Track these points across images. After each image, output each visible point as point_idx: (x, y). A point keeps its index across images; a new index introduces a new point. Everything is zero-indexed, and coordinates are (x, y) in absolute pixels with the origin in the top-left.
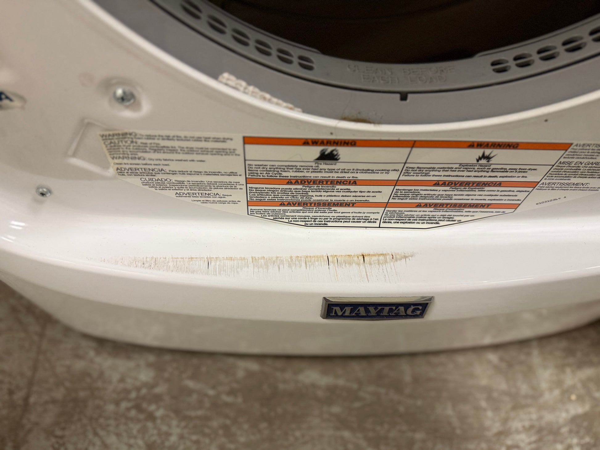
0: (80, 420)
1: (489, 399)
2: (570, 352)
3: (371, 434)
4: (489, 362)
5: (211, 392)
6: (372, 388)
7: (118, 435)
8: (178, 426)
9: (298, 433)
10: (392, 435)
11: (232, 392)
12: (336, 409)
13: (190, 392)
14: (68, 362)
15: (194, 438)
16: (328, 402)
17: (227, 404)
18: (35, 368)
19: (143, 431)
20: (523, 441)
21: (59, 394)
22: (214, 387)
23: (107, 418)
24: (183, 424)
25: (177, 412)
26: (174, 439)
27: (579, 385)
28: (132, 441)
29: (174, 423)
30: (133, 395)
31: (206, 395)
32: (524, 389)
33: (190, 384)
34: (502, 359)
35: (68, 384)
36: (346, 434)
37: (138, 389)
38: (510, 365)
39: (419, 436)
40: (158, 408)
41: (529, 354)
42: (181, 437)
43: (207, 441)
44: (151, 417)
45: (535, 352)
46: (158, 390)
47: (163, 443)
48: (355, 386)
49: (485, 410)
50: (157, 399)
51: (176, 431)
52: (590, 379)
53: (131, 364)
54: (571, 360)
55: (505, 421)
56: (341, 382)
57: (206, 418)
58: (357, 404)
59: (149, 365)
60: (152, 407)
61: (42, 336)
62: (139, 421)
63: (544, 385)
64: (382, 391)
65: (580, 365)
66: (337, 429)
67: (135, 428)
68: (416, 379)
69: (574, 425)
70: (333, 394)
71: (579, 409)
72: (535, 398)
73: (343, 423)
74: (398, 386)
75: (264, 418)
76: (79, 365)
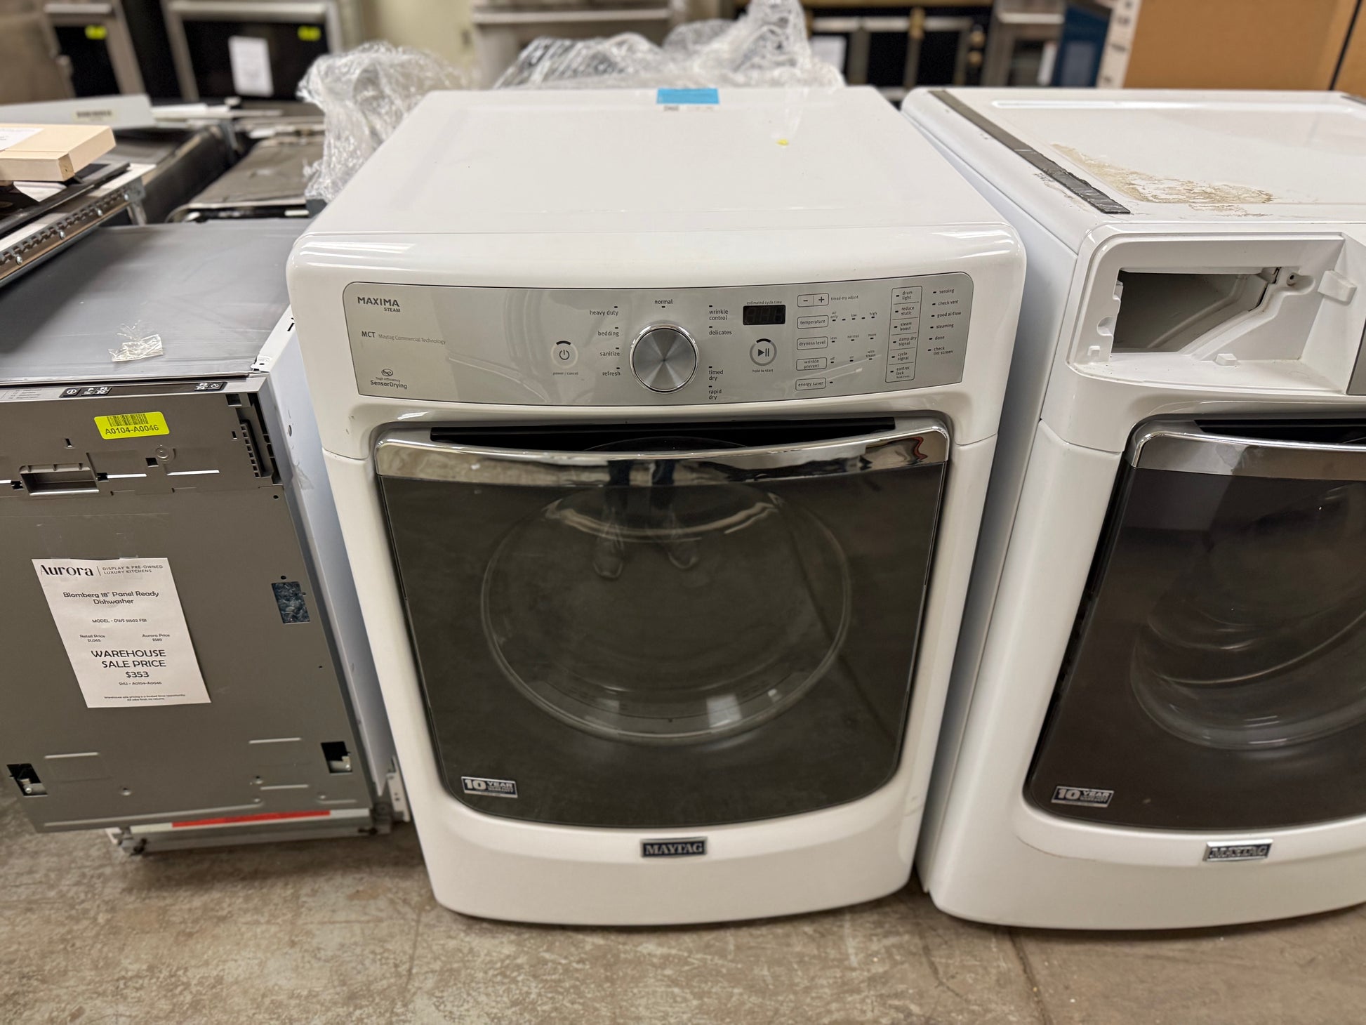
0: (455, 984)
1: (801, 962)
2: (879, 924)
3: (696, 990)
4: (805, 933)
5: (563, 961)
6: (699, 956)
7: (488, 995)
8: (536, 987)
9: (635, 991)
10: (714, 990)
11: (581, 961)
12: (668, 972)
13: (545, 962)
14: (442, 942)
15: (550, 995)
16: (663, 966)
17: (577, 970)
18: (415, 947)
19: (508, 990)
20: (825, 993)
21: (437, 966)
22: (566, 958)
23: (478, 983)
24: (540, 986)
25: (535, 977)
26: (533, 996)
27: (883, 951)
28: (499, 999)
29: (533, 985)
30: (499, 965)
31: (560, 964)
32: (833, 953)
33: (547, 956)
34: (815, 931)
35: (443, 958)
36: (676, 990)
37: (503, 961)
38: (823, 935)
39: (736, 991)
40: (519, 975)
41: (841, 926)
42: (539, 995)
43: (561, 997)
44: (514, 981)
45: (847, 925)
46: (519, 961)
47: (524, 999)
48: (686, 954)
49: (796, 970)
50: (519, 968)
51: (534, 991)
52: (893, 946)
53: (496, 942)
54: (879, 931)
55: (813, 979)
56: (674, 952)
57: (560, 981)
58: (686, 968)
59: (511, 942)
60: (515, 974)
61: (418, 922)
62: (503, 984)
63: (851, 951)
64: (709, 957)
65: (887, 935)
66: (669, 986)
67: (501, 989)
68: (738, 948)
69: (872, 980)
70: (666, 960)
71: (878, 969)
72: (842, 961)
73: (674, 982)
74: (722, 954)
75: (607, 979)
76: (452, 944)
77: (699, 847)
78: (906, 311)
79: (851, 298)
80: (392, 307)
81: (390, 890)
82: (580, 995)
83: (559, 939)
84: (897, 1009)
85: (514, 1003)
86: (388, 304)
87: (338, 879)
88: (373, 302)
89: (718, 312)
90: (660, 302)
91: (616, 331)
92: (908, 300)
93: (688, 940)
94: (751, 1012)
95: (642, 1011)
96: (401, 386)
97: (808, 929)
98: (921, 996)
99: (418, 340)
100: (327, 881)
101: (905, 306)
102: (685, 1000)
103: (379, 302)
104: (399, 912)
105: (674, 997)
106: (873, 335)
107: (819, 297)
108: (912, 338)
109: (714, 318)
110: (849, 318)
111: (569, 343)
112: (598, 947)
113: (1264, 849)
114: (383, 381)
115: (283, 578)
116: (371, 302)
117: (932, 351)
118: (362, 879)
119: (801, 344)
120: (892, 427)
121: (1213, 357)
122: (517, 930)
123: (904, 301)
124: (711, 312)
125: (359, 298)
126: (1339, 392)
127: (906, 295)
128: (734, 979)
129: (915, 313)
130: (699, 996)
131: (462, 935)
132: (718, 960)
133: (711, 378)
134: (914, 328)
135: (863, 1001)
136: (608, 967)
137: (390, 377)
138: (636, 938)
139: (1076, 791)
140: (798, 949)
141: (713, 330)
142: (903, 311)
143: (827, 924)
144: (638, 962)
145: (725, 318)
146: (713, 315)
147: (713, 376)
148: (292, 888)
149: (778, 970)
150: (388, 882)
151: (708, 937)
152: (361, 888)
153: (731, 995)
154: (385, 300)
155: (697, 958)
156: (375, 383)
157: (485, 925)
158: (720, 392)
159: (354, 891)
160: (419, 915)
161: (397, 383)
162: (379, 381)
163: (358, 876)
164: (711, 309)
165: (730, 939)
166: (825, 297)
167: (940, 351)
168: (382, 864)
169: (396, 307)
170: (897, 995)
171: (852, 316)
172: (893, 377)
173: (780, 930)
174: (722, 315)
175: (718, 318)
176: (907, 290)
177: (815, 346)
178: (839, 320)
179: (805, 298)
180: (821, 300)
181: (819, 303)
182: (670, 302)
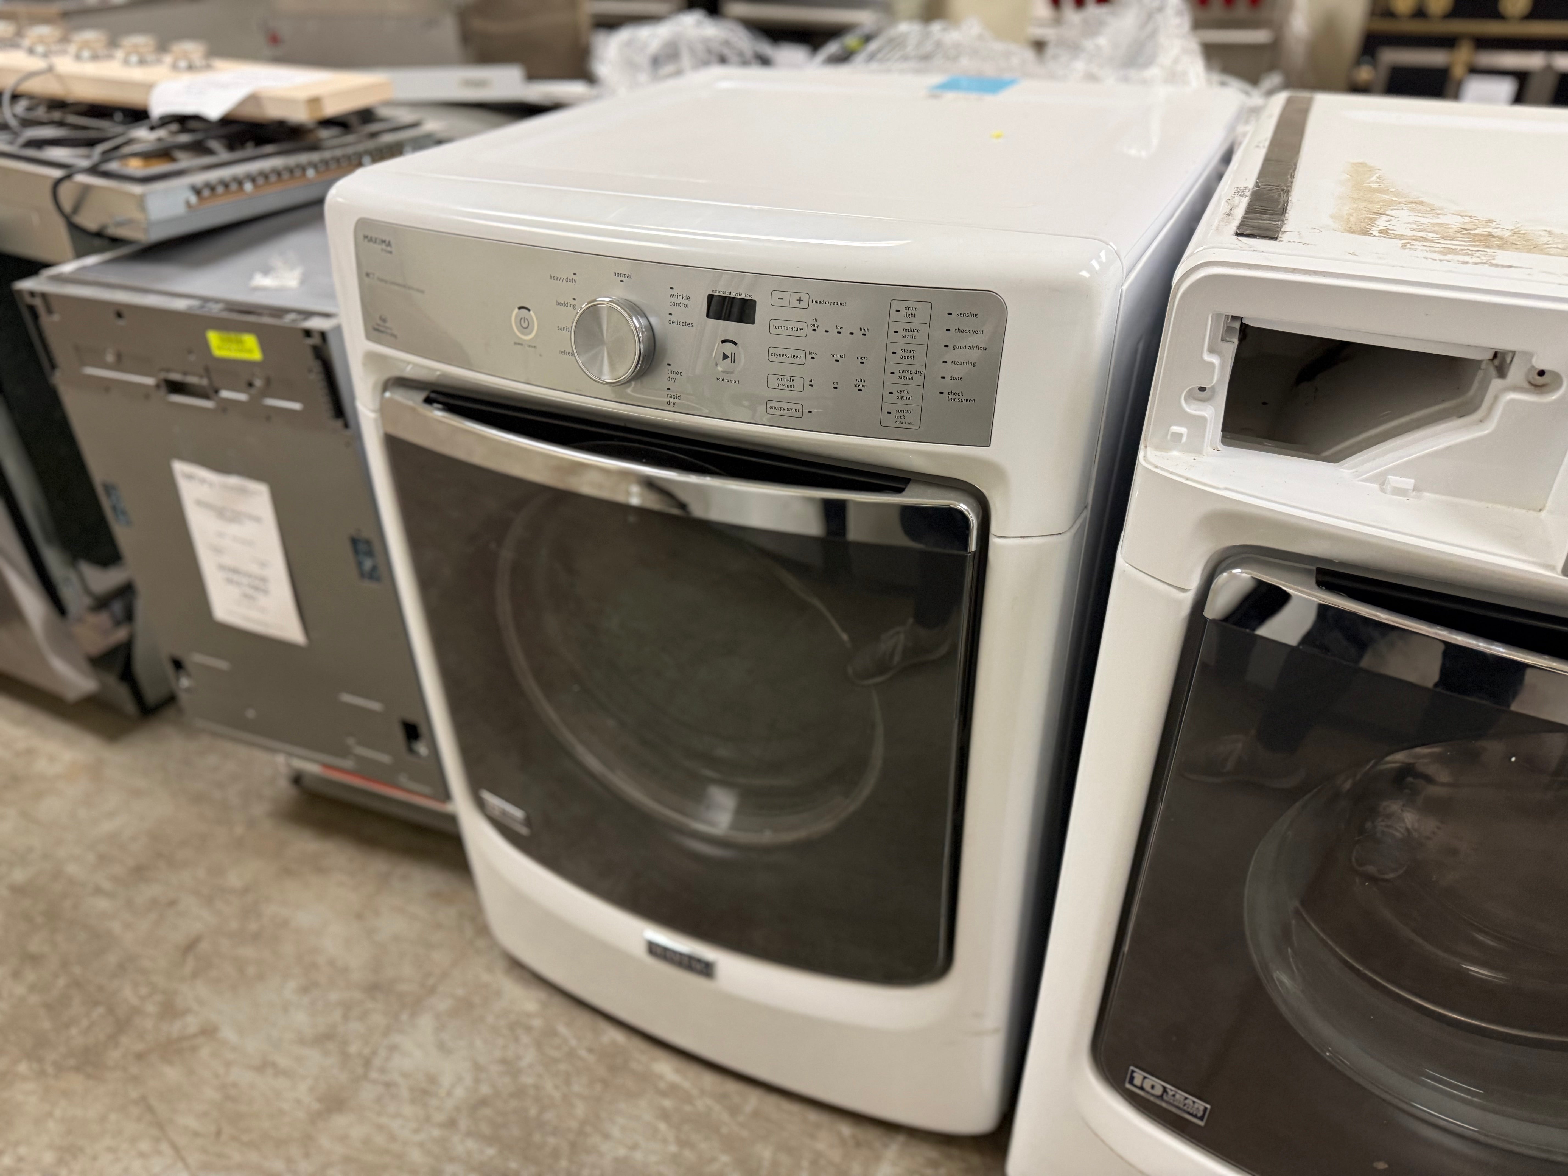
0: (464, 1018)
1: (814, 1163)
3: (683, 1135)
5: (574, 1043)
6: (709, 1102)
7: (485, 1042)
8: (533, 1056)
9: (622, 1106)
10: (700, 1145)
11: (590, 1050)
12: (666, 1103)
13: (556, 1035)
14: (478, 972)
15: (539, 1071)
16: (664, 1094)
17: (580, 1057)
18: (453, 966)
19: (506, 1047)
21: (460, 992)
22: (578, 1040)
23: (484, 1026)
24: (537, 1056)
25: (538, 1045)
26: (524, 1063)
28: (492, 1051)
29: (532, 1052)
30: (513, 1017)
31: (568, 1043)
33: (562, 1030)
34: (852, 1137)
35: (470, 988)
36: (662, 1126)
37: (519, 1015)
38: (858, 1145)
39: (724, 1158)
40: (525, 1036)
41: (886, 1146)
42: (531, 1065)
44: (517, 1040)
46: (534, 1023)
48: (696, 1094)
50: (529, 1029)
56: (686, 1085)
57: (556, 1061)
58: (688, 1108)
60: (522, 1033)
61: (471, 943)
62: (506, 1038)
64: (718, 1108)
66: (658, 1118)
67: (500, 1042)
68: (756, 1114)
70: (673, 1090)
73: (665, 1115)
74: (734, 1111)
75: (603, 1081)
76: (486, 977)
77: (706, 969)
78: (908, 333)
79: (837, 304)
80: (386, 248)
82: (568, 1082)
83: (584, 1019)
85: (504, 1061)
86: (384, 245)
89: (679, 297)
90: (618, 275)
91: (574, 302)
92: (912, 319)
93: (709, 1079)
95: (616, 1132)
97: (846, 1129)
101: (907, 326)
102: (665, 1141)
103: (378, 241)
104: (460, 927)
105: (656, 1132)
106: (862, 358)
107: (797, 296)
108: (916, 372)
109: (674, 304)
110: (833, 331)
111: (529, 310)
114: (381, 328)
115: (358, 532)
116: (373, 241)
117: (946, 395)
119: (773, 354)
120: (899, 491)
121: (1381, 480)
123: (906, 319)
124: (672, 296)
125: (365, 236)
126: (1552, 568)
127: (909, 312)
128: (729, 1144)
129: (921, 337)
130: (683, 1143)
132: (725, 1117)
133: (669, 379)
134: (920, 357)
136: (611, 1068)
137: (385, 323)
138: (659, 1053)
139: (1159, 1084)
140: (821, 1146)
141: (673, 318)
142: (904, 333)
143: (871, 1134)
144: (647, 1078)
145: (687, 306)
146: (673, 300)
147: (672, 376)
149: (785, 1159)
151: (732, 1087)
153: (713, 1160)
154: (382, 240)
155: (702, 1104)
156: (376, 330)
157: (524, 974)
158: (678, 396)
160: (475, 937)
161: (391, 332)
162: (378, 328)
164: (672, 292)
165: (754, 1099)
166: (805, 297)
167: (957, 397)
169: (389, 248)
171: (838, 328)
172: (890, 420)
173: (813, 1116)
174: (685, 302)
175: (679, 304)
176: (911, 305)
177: (791, 360)
178: (821, 330)
179: (781, 295)
180: (800, 300)
181: (797, 304)
182: (629, 276)
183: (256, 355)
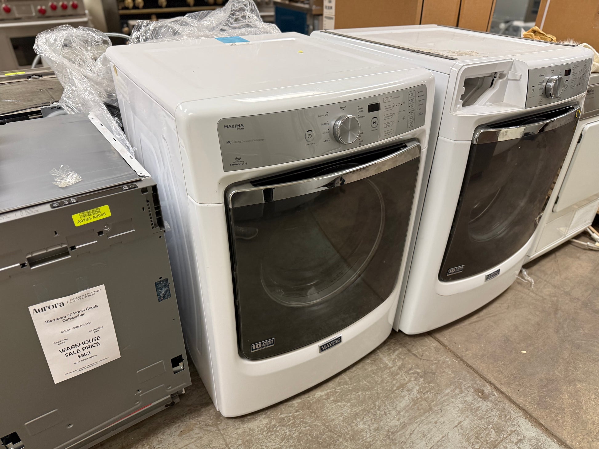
0: (253, 445)
1: (374, 373)
2: (389, 349)
3: (346, 400)
4: (369, 363)
5: (290, 415)
6: (339, 388)
7: (269, 442)
8: (287, 429)
9: (325, 411)
10: (352, 397)
11: (297, 411)
12: (332, 399)
13: (284, 419)
14: (235, 432)
15: (294, 429)
16: (328, 398)
17: (298, 415)
18: (225, 440)
19: (277, 436)
20: (389, 379)
21: (240, 442)
22: (290, 413)
23: (262, 440)
24: (288, 428)
25: (284, 426)
26: (288, 433)
27: (397, 357)
28: (275, 441)
29: (285, 429)
30: (266, 429)
31: (290, 416)
32: (382, 365)
33: (282, 416)
34: (371, 361)
35: (241, 438)
36: (339, 404)
37: (266, 427)
38: (375, 361)
39: (360, 393)
40: (277, 428)
41: (378, 355)
42: (290, 431)
43: (299, 428)
44: (276, 431)
45: (380, 354)
46: (273, 423)
47: (286, 436)
48: (334, 390)
49: (374, 377)
50: (274, 426)
51: (287, 431)
52: (399, 354)
53: (258, 421)
54: (391, 351)
55: (381, 377)
56: (329, 391)
57: (294, 422)
58: (337, 394)
59: (265, 418)
60: (275, 429)
61: (219, 430)
62: (272, 435)
63: (387, 362)
64: (342, 387)
65: (394, 351)
66: (335, 404)
67: (273, 437)
68: (350, 379)
69: (400, 368)
70: (328, 395)
71: (399, 363)
72: (386, 366)
73: (336, 401)
74: (346, 383)
75: (312, 412)
76: (240, 431)
77: (339, 340)
79: (398, 97)
80: (241, 128)
81: (196, 424)
82: (306, 423)
83: (283, 407)
84: (414, 373)
85: (283, 439)
86: (238, 127)
87: (168, 431)
88: (232, 126)
89: (360, 109)
90: (342, 108)
91: (328, 122)
92: (413, 96)
93: (331, 384)
94: (370, 398)
95: (333, 417)
96: (244, 163)
97: (368, 361)
98: (417, 366)
99: (252, 141)
100: (162, 434)
101: (411, 98)
102: (345, 405)
103: (234, 126)
104: (207, 431)
105: (340, 406)
106: (404, 111)
107: (389, 98)
109: (359, 112)
110: (398, 105)
111: (311, 131)
112: (299, 403)
113: (498, 271)
114: (236, 163)
115: (161, 278)
116: (231, 127)
117: (418, 114)
118: (179, 426)
119: (385, 117)
120: (406, 146)
121: (485, 104)
122: (264, 413)
125: (225, 126)
126: (523, 108)
127: (412, 94)
128: (356, 390)
129: (414, 100)
130: (349, 401)
131: (242, 425)
132: (346, 386)
133: (359, 136)
134: (414, 106)
135: (402, 376)
136: (309, 408)
137: (239, 161)
138: (312, 393)
139: (454, 269)
140: (370, 369)
141: (359, 116)
142: (411, 100)
143: (373, 356)
144: (319, 400)
145: (363, 111)
148: (147, 445)
149: (369, 379)
150: (193, 422)
151: (337, 380)
152: (182, 430)
153: (359, 396)
154: (237, 125)
156: (232, 165)
157: (249, 417)
158: (362, 141)
159: (179, 432)
160: (217, 427)
161: (242, 163)
162: (234, 163)
163: (177, 425)
164: (359, 108)
165: (345, 376)
166: (391, 98)
167: (420, 114)
168: (184, 416)
169: (242, 127)
170: (410, 369)
172: (409, 126)
173: (359, 366)
174: (362, 110)
175: (361, 111)
176: (412, 92)
177: (389, 117)
178: (395, 106)
179: (385, 99)
180: (390, 99)
181: (389, 100)
182: (345, 107)
183: (108, 214)
